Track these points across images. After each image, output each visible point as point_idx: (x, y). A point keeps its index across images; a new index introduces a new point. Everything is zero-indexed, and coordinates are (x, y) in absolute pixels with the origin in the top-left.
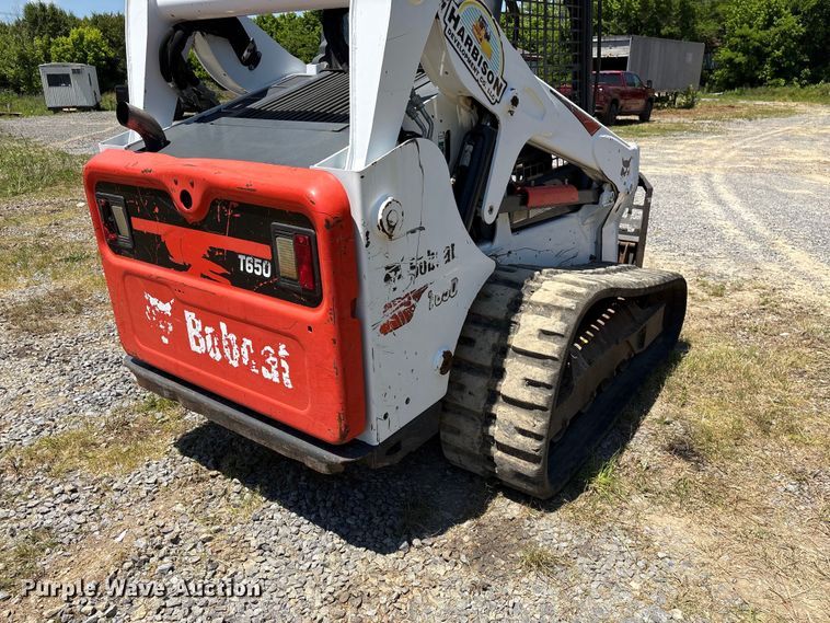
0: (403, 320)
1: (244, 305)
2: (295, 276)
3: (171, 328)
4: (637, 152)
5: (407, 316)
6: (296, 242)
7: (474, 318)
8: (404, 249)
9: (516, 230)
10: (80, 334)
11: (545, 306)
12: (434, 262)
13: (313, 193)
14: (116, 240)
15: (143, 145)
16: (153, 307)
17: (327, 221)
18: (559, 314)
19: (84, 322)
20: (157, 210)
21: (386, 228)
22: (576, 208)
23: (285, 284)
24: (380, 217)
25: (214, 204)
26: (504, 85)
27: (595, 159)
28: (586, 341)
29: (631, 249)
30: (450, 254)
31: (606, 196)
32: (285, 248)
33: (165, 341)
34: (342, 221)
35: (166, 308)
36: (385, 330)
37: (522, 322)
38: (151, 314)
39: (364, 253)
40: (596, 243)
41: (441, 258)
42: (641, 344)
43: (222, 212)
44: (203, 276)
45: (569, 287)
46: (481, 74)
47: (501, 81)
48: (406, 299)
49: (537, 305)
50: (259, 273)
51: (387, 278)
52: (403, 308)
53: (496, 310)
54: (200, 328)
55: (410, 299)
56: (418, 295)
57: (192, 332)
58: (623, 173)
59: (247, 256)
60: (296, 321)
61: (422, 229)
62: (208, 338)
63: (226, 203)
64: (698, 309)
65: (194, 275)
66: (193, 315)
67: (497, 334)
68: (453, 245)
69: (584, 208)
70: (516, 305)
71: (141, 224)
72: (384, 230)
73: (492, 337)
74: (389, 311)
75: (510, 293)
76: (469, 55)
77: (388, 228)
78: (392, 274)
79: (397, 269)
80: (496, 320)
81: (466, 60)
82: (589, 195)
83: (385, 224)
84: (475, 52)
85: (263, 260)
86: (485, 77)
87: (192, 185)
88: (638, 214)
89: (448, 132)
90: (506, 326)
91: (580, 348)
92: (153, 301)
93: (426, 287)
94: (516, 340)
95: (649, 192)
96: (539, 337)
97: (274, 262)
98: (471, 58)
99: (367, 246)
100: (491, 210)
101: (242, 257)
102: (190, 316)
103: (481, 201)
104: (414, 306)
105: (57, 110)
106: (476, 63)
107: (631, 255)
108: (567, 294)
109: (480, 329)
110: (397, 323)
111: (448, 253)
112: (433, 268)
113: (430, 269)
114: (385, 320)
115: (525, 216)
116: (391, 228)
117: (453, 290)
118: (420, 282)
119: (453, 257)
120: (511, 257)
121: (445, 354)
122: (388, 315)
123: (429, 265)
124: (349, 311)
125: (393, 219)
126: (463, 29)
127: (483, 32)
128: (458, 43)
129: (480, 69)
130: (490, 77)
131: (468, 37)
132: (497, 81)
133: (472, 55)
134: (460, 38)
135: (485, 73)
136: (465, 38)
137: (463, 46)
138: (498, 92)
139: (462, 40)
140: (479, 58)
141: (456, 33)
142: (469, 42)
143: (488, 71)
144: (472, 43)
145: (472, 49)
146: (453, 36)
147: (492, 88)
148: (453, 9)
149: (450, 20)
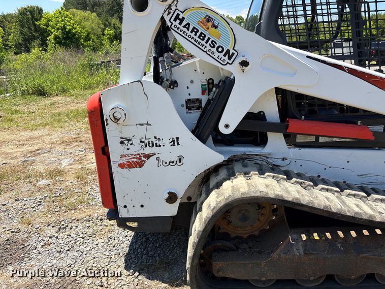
0: (135, 165)
5: (140, 164)
8: (133, 132)
9: (295, 145)
12: (161, 143)
21: (113, 119)
24: (109, 113)
26: (236, 54)
28: (317, 238)
30: (175, 142)
34: (94, 112)
36: (121, 166)
39: (106, 128)
41: (167, 142)
46: (209, 47)
47: (232, 51)
48: (138, 156)
51: (122, 143)
52: (135, 160)
55: (141, 156)
56: (148, 156)
61: (148, 124)
68: (177, 139)
72: (111, 120)
74: (125, 158)
76: (196, 38)
78: (126, 142)
81: (192, 41)
83: (112, 117)
84: (202, 36)
86: (214, 50)
89: (211, 79)
91: (305, 239)
93: (154, 154)
98: (199, 40)
100: (227, 126)
104: (144, 161)
110: (130, 166)
111: (173, 141)
112: (160, 146)
113: (157, 146)
114: (121, 162)
115: (313, 139)
116: (116, 120)
117: (180, 162)
118: (148, 150)
119: (178, 144)
120: (287, 162)
121: (169, 193)
122: (124, 161)
123: (156, 144)
124: (100, 151)
125: (118, 115)
126: (188, 24)
127: (210, 24)
128: (184, 32)
129: (208, 45)
130: (220, 49)
131: (194, 28)
132: (228, 51)
133: (199, 37)
134: (185, 29)
135: (214, 47)
136: (191, 28)
137: (189, 33)
138: (230, 58)
139: (188, 30)
140: (206, 39)
141: (181, 27)
142: (195, 30)
143: (216, 46)
144: (198, 31)
145: (198, 34)
146: (178, 28)
147: (221, 55)
148: (178, 15)
149: (175, 20)
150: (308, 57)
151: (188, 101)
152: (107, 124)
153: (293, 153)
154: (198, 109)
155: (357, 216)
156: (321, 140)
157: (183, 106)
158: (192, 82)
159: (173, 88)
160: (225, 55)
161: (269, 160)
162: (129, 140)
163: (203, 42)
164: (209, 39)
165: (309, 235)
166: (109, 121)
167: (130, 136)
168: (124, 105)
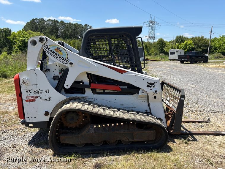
0: (32, 101)
5: (34, 100)
9: (98, 94)
12: (42, 92)
36: (27, 101)
40: (149, 107)
41: (44, 91)
47: (67, 59)
48: (33, 97)
51: (27, 92)
56: (37, 97)
61: (37, 85)
68: (48, 90)
76: (54, 55)
83: (23, 82)
86: (61, 59)
91: (95, 127)
93: (39, 96)
98: (55, 55)
100: (67, 86)
110: (30, 101)
111: (47, 91)
112: (41, 93)
113: (40, 93)
114: (27, 99)
115: (102, 91)
116: (25, 83)
117: (49, 99)
118: (37, 95)
119: (48, 92)
120: (93, 100)
121: (45, 112)
122: (28, 99)
123: (40, 92)
124: (19, 95)
125: (25, 81)
126: (51, 50)
127: (59, 50)
128: (50, 53)
129: (58, 57)
130: (63, 59)
131: (53, 51)
132: (66, 59)
133: (55, 54)
134: (50, 52)
135: (61, 58)
136: (52, 51)
137: (52, 53)
138: (66, 62)
139: (51, 52)
140: (58, 55)
141: (49, 51)
143: (61, 57)
144: (55, 52)
145: (55, 53)
146: (48, 51)
147: (63, 60)
148: (47, 47)
149: (46, 49)
150: (94, 62)
151: (54, 77)
152: (21, 85)
153: (95, 96)
154: (58, 79)
155: (107, 115)
156: (106, 91)
157: (52, 78)
158: (55, 69)
159: (47, 72)
160: (65, 61)
161: (87, 99)
162: (30, 91)
163: (57, 56)
164: (59, 55)
165: (97, 126)
166: (22, 84)
167: (30, 89)
168: (28, 78)
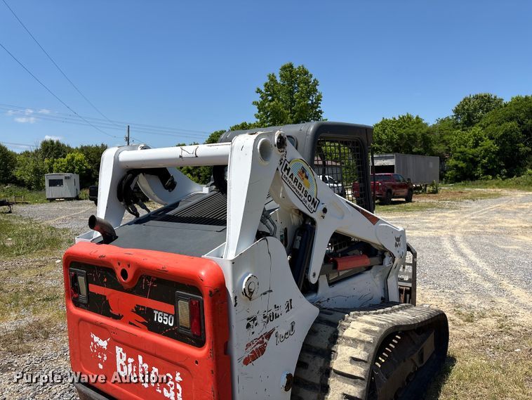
0: (259, 353)
1: (155, 344)
2: (189, 326)
3: (105, 358)
4: (403, 232)
5: (262, 351)
6: (191, 304)
7: (306, 348)
8: (259, 306)
9: (331, 284)
10: (45, 354)
11: (354, 340)
12: (278, 312)
13: (203, 273)
14: (78, 298)
15: (102, 239)
16: (95, 343)
17: (210, 291)
18: (363, 346)
19: (48, 345)
20: (105, 280)
21: (248, 294)
22: (369, 268)
23: (183, 331)
24: (244, 287)
25: (141, 278)
26: (318, 202)
27: (378, 239)
28: (383, 361)
29: (407, 292)
30: (289, 306)
31: (387, 260)
32: (183, 307)
33: (101, 366)
34: (220, 291)
35: (104, 344)
36: (246, 362)
37: (338, 351)
38: (93, 348)
39: (233, 311)
40: (384, 289)
41: (283, 309)
42: (421, 360)
43: (146, 283)
44: (130, 323)
45: (368, 326)
46: (304, 197)
47: (316, 200)
48: (261, 339)
49: (348, 339)
50: (166, 323)
51: (248, 326)
52: (259, 345)
53: (321, 343)
54: (124, 359)
55: (263, 338)
56: (268, 336)
57: (120, 361)
58: (396, 245)
59: (159, 311)
60: (188, 356)
61: (270, 291)
62: (130, 365)
63: (149, 278)
64: (458, 332)
65: (124, 322)
66: (121, 349)
67: (323, 360)
68: (291, 300)
69: (374, 267)
70: (334, 339)
71: (95, 289)
72: (246, 295)
73: (320, 362)
74: (249, 349)
75: (330, 330)
76: (297, 188)
77: (249, 293)
78: (251, 323)
79: (255, 319)
80: (321, 349)
81: (294, 190)
82: (376, 260)
83: (247, 291)
84: (300, 186)
85: (169, 314)
86: (306, 199)
87: (129, 266)
88: (409, 269)
89: (286, 229)
90: (328, 354)
91: (380, 366)
92: (96, 339)
93: (274, 330)
94: (336, 364)
95: (415, 255)
96: (351, 362)
97: (176, 316)
98: (298, 190)
99: (235, 306)
100: (314, 275)
101: (156, 312)
102: (119, 350)
103: (308, 269)
104: (266, 343)
105: (52, 200)
106: (300, 192)
107: (408, 296)
108: (367, 331)
109: (311, 356)
110: (255, 356)
112: (278, 316)
113: (276, 317)
114: (246, 355)
116: (251, 293)
117: (292, 330)
118: (269, 327)
119: (291, 308)
120: (330, 302)
121: (288, 376)
122: (248, 354)
123: (276, 314)
124: (223, 350)
125: (252, 287)
127: (304, 175)
129: (303, 195)
130: (310, 198)
131: (295, 178)
132: (314, 200)
134: (290, 180)
135: (306, 196)
137: (292, 182)
138: (314, 206)
139: (292, 180)
140: (302, 189)
141: (288, 177)
142: (296, 181)
143: (308, 195)
144: (298, 181)
145: (298, 184)
148: (286, 165)
149: (285, 170)
150: (347, 202)
153: (331, 292)
160: (312, 204)
164: (304, 188)
166: (239, 299)
167: (255, 313)
